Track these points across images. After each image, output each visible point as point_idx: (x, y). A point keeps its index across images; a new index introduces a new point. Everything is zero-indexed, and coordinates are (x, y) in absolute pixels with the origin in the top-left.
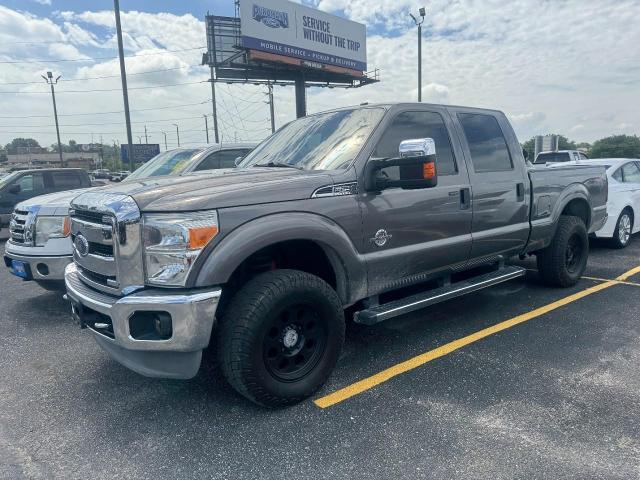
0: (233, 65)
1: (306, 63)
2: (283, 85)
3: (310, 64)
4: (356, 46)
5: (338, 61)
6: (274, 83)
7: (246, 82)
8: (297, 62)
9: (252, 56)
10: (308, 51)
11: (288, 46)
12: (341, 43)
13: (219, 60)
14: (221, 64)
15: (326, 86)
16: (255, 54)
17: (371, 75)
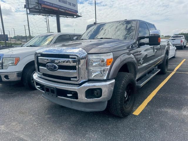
0: (35, 9)
1: (60, 9)
2: (52, 16)
3: (61, 10)
4: (74, 5)
5: (69, 10)
6: (49, 15)
7: (40, 15)
8: (57, 9)
9: (42, 6)
10: (60, 6)
11: (54, 4)
12: (70, 4)
13: (30, 7)
14: (31, 8)
15: (66, 17)
16: (43, 6)
17: (79, 15)
